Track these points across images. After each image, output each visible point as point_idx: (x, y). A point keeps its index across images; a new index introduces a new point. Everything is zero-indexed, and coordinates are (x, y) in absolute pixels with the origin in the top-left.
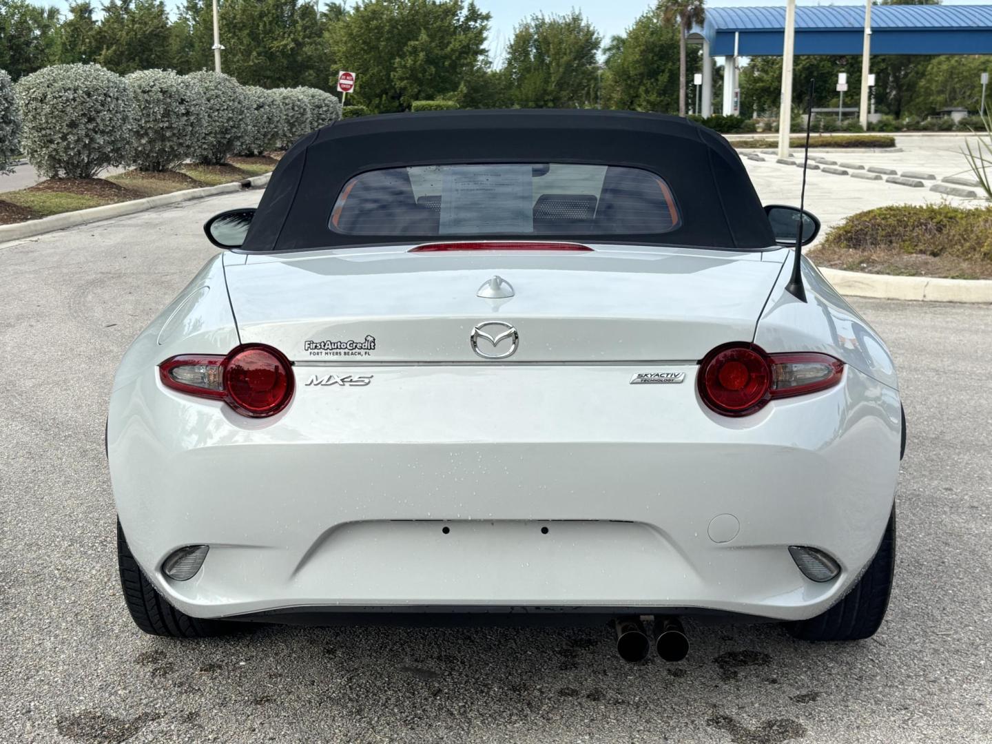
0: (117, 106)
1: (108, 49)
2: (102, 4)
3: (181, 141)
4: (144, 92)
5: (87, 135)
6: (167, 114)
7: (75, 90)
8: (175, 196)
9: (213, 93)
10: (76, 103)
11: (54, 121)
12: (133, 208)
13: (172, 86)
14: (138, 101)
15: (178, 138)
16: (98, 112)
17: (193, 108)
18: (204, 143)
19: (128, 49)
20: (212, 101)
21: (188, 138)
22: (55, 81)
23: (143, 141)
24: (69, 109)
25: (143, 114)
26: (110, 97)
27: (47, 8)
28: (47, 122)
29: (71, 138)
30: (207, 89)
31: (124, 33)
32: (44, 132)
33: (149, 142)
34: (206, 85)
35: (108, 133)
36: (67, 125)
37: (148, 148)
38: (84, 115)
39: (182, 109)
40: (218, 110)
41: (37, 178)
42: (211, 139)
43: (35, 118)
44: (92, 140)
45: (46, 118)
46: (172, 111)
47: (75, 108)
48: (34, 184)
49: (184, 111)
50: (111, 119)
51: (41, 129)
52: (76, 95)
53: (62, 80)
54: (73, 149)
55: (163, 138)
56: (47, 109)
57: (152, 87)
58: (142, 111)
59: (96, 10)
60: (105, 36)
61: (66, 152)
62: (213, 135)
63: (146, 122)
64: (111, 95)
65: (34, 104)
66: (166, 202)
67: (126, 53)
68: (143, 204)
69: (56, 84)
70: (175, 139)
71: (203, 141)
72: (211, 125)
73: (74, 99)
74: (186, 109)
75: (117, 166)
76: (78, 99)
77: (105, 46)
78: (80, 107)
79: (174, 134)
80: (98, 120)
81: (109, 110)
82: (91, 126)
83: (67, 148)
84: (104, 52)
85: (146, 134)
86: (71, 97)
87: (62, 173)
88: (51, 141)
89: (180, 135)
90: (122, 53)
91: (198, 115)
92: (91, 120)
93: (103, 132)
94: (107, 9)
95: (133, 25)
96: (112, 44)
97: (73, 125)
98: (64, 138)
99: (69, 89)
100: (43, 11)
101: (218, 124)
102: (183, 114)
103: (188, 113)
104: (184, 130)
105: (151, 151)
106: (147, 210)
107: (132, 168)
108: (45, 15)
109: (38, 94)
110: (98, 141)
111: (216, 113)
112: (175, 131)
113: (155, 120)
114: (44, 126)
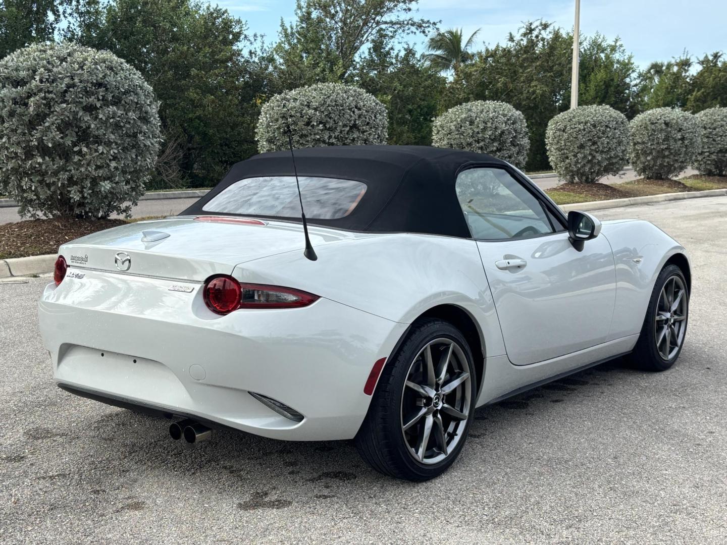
0: (614, 134)
1: (698, 91)
2: (698, 59)
3: (676, 158)
4: (652, 124)
5: (590, 154)
6: (667, 139)
7: (586, 123)
8: (658, 198)
9: (719, 123)
10: (585, 132)
11: (569, 144)
12: (614, 204)
13: (673, 119)
14: (647, 130)
15: (674, 156)
16: (599, 138)
17: (687, 135)
18: (708, 160)
19: (713, 91)
20: (717, 130)
21: (682, 156)
22: (574, 117)
23: (649, 158)
24: (580, 136)
25: (650, 139)
26: (610, 128)
27: (666, 63)
28: (565, 145)
29: (579, 155)
30: (715, 121)
31: (711, 79)
32: (562, 152)
33: (652, 159)
34: (715, 118)
35: (605, 152)
36: (578, 147)
37: (652, 163)
38: (590, 140)
39: (679, 136)
40: (721, 136)
41: (558, 182)
42: (713, 157)
43: (558, 142)
44: (594, 157)
45: (565, 142)
46: (671, 137)
47: (584, 135)
48: (555, 186)
49: (680, 137)
50: (608, 143)
51: (562, 149)
52: (586, 127)
53: (579, 116)
54: (581, 163)
55: (664, 157)
56: (566, 136)
57: (658, 120)
58: (649, 137)
59: (694, 63)
60: (697, 82)
61: (575, 165)
62: (715, 154)
63: (651, 145)
64: (611, 126)
65: (558, 133)
66: (646, 201)
67: (711, 94)
68: (625, 201)
69: (574, 120)
70: (672, 157)
71: (708, 158)
72: (715, 147)
73: (584, 130)
74: (682, 135)
75: (615, 175)
76: (586, 130)
77: (696, 89)
78: (587, 135)
79: (672, 153)
80: (599, 144)
81: (607, 137)
82: (593, 148)
83: (577, 162)
84: (694, 94)
85: (651, 153)
86: (582, 128)
87: (576, 179)
88: (567, 158)
89: (677, 153)
90: (708, 94)
91: (691, 139)
92: (594, 143)
93: (602, 152)
94: (702, 63)
95: (719, 73)
96: (702, 87)
97: (582, 147)
98: (575, 156)
99: (582, 122)
100: (662, 66)
101: (720, 146)
102: (679, 139)
103: (683, 139)
104: (679, 150)
105: (654, 165)
106: (627, 206)
107: (642, 177)
108: (664, 68)
109: (562, 127)
110: (597, 158)
111: (719, 138)
112: (673, 151)
113: (658, 143)
114: (563, 147)
